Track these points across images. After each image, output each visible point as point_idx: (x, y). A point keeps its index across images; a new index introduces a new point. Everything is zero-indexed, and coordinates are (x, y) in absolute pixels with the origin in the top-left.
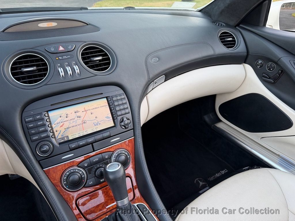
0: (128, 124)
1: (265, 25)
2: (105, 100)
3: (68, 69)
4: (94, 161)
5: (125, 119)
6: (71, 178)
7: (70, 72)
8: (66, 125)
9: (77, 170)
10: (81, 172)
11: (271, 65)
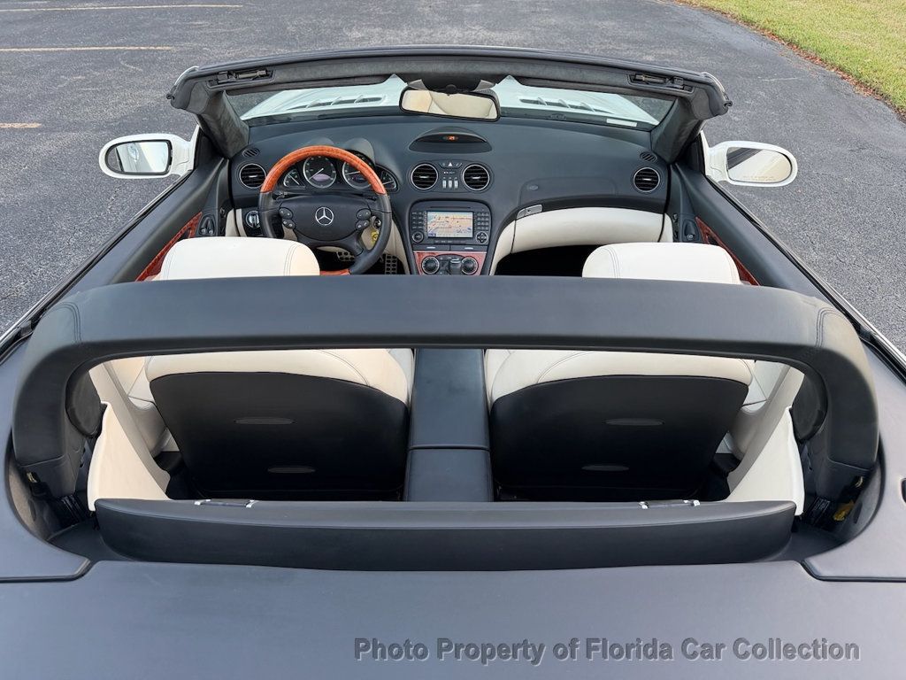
2: (472, 214)
3: (450, 182)
5: (483, 235)
6: (429, 265)
7: (450, 185)
8: (437, 225)
9: (434, 260)
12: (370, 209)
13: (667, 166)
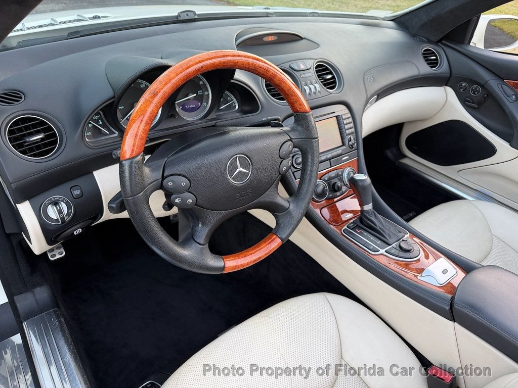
0: (354, 144)
1: (469, 43)
2: (335, 118)
4: (332, 176)
5: (352, 139)
9: (321, 183)
10: (324, 185)
11: (476, 88)
12: (291, 140)
13: (436, 43)
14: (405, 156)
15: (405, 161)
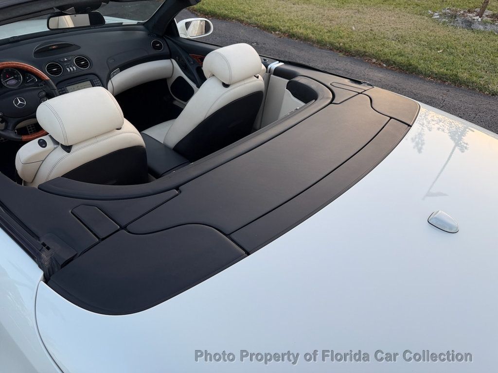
2: (89, 81)
3: (71, 68)
13: (162, 37)
14: (175, 100)
15: (175, 103)
